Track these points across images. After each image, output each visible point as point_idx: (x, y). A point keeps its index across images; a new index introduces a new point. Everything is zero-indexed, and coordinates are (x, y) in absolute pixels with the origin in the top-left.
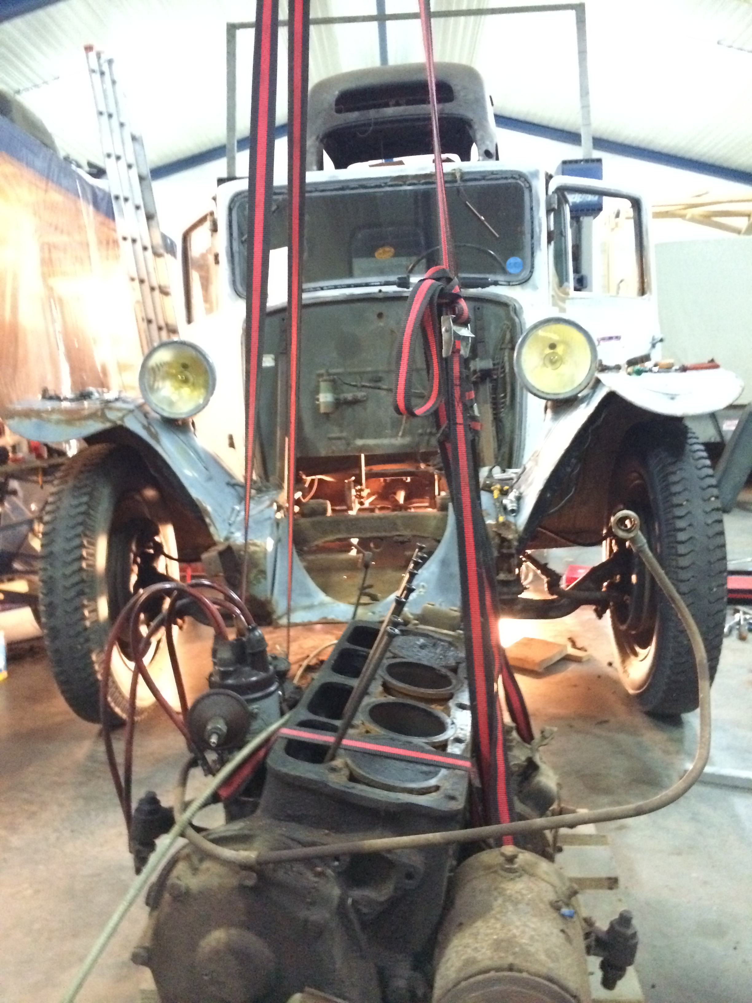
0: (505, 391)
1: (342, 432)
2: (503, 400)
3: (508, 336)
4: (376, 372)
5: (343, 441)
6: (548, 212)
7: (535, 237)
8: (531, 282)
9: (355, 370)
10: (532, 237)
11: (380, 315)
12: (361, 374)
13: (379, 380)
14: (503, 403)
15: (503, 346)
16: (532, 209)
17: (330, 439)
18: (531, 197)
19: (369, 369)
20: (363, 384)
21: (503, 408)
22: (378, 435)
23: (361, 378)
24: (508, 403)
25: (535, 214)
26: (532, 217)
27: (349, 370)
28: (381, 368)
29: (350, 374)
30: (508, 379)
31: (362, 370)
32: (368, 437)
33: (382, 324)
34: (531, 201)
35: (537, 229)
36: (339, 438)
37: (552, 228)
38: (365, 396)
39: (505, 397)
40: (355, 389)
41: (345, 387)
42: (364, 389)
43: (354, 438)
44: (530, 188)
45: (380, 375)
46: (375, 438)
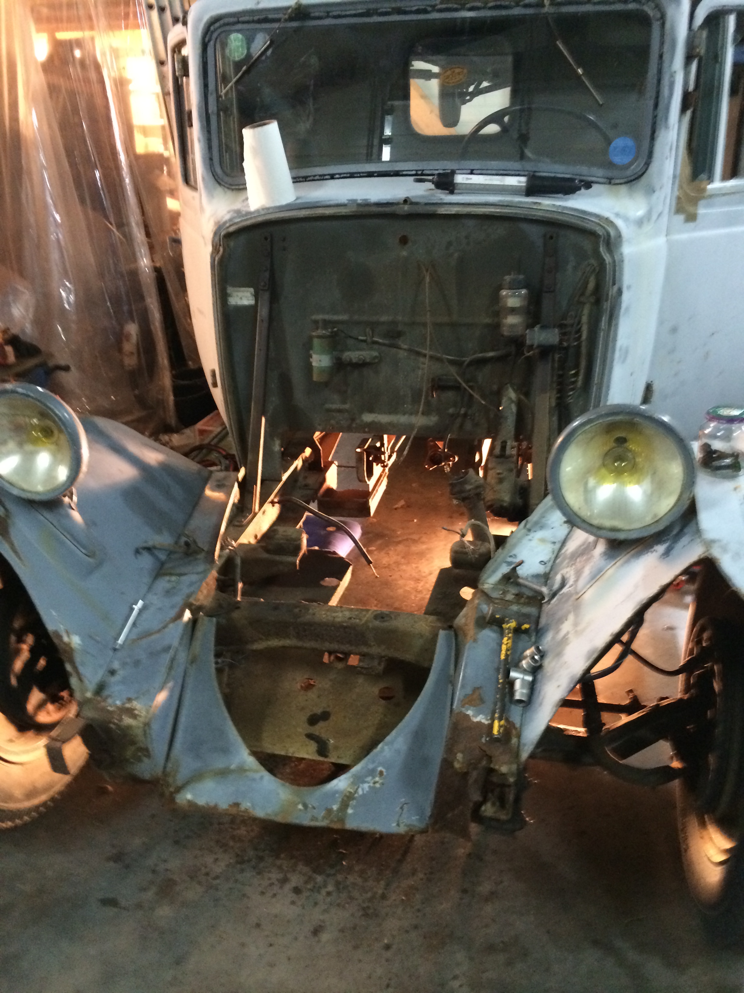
0: (577, 366)
1: (344, 402)
2: (573, 380)
3: (591, 285)
4: (394, 323)
5: (346, 415)
6: (689, 59)
7: (661, 106)
8: (644, 179)
9: (364, 318)
10: (656, 105)
11: (404, 241)
12: (373, 325)
13: (399, 334)
14: (574, 383)
15: (582, 299)
16: (661, 56)
17: (329, 410)
18: (662, 35)
19: (384, 318)
20: (376, 339)
21: (572, 389)
22: (393, 411)
23: (373, 331)
24: (580, 383)
25: (666, 65)
26: (660, 72)
27: (356, 317)
28: (400, 318)
29: (358, 323)
30: (584, 350)
31: (374, 318)
32: (381, 412)
33: (404, 253)
34: (662, 43)
35: (665, 91)
36: (340, 411)
37: (691, 88)
38: (376, 357)
39: (576, 375)
40: (364, 345)
41: (350, 342)
42: (376, 346)
43: (361, 412)
44: (663, 18)
45: (400, 328)
46: (390, 413)
